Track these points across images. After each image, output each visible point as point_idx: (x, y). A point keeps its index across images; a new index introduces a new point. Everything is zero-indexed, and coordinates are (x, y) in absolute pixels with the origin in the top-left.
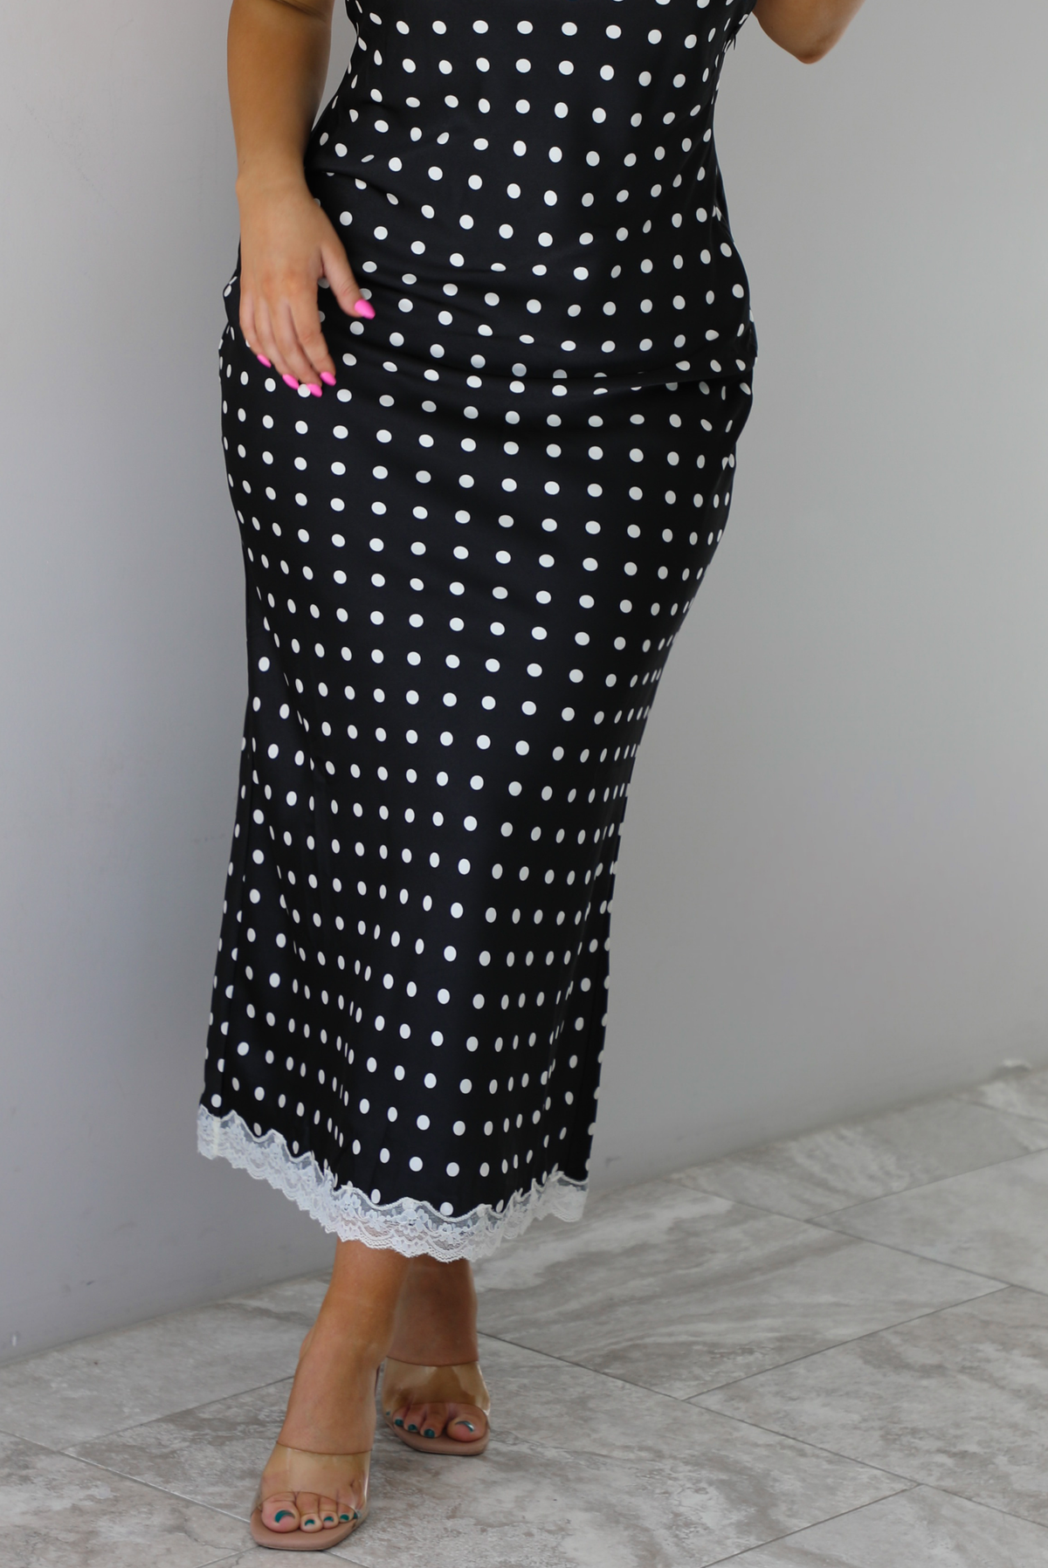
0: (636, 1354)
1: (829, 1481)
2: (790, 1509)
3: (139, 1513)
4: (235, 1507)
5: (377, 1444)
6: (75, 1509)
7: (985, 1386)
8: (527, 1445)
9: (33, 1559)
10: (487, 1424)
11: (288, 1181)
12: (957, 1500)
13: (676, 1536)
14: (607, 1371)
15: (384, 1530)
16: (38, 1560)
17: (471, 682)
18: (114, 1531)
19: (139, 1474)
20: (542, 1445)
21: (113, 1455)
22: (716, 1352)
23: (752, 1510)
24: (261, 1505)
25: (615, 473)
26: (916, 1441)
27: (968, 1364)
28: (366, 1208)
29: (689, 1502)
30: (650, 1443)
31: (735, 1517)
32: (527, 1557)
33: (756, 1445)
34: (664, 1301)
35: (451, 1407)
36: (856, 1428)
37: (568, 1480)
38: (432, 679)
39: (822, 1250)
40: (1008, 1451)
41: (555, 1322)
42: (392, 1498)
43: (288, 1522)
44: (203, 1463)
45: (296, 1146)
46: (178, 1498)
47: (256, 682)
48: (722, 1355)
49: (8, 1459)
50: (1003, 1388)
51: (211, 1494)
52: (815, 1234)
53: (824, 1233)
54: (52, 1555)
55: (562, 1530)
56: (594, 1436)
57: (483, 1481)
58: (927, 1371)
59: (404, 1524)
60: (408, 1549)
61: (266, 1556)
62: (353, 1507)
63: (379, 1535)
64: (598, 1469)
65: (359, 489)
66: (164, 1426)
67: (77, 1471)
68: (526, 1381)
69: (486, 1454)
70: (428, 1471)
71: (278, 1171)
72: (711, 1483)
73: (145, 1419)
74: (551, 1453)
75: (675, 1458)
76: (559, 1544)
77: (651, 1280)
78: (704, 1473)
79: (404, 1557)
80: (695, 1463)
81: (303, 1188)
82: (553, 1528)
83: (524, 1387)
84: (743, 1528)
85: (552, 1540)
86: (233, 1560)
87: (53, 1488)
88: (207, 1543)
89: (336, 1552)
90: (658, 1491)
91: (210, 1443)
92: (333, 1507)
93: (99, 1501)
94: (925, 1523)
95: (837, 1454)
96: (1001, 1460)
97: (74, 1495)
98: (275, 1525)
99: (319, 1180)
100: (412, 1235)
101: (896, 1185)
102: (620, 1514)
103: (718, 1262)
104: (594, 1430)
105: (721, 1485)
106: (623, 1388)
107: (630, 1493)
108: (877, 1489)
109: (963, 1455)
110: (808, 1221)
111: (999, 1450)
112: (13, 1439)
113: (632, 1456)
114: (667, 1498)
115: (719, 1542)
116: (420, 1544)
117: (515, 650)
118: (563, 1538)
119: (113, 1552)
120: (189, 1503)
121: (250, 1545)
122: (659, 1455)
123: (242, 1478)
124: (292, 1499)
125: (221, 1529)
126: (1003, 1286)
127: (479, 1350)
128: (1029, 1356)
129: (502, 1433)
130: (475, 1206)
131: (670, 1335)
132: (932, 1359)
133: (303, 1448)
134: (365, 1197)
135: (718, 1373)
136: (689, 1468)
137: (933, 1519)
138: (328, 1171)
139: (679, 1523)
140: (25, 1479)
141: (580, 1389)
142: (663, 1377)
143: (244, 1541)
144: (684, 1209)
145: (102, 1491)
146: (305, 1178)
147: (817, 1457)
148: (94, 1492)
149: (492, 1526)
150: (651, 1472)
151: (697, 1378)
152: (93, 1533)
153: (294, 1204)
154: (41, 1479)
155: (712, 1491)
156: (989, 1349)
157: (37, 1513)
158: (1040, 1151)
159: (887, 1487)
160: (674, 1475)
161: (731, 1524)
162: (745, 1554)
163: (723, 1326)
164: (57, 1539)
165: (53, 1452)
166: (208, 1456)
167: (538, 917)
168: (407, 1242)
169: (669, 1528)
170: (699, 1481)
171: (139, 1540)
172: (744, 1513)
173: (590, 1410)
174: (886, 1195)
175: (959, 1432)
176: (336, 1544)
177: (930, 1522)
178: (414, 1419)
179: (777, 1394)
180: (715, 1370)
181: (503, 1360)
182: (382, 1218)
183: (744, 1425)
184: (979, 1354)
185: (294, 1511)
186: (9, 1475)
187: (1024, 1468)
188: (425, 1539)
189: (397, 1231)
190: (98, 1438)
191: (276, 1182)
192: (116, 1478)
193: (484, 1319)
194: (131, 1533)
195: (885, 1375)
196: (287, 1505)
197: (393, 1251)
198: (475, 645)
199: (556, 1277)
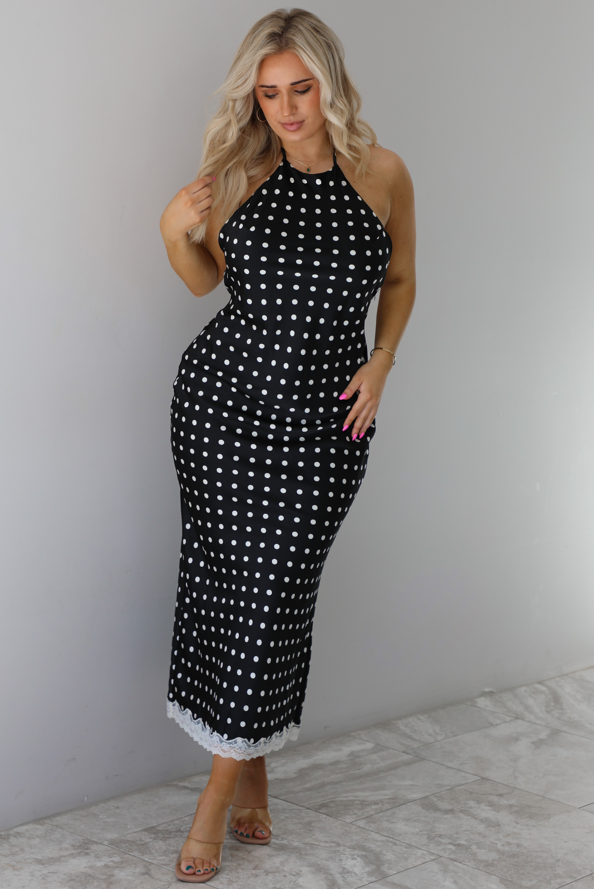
0: (332, 805)
1: (405, 855)
2: (389, 866)
3: (131, 867)
4: (169, 865)
5: (227, 840)
6: (106, 866)
7: (470, 818)
8: (286, 840)
9: (88, 886)
10: (270, 832)
11: (191, 729)
12: (456, 863)
13: (343, 877)
14: (320, 811)
15: (228, 874)
16: (90, 886)
18: (120, 874)
19: (132, 852)
20: (292, 841)
21: (122, 844)
22: (364, 804)
23: (374, 867)
24: (181, 862)
26: (441, 839)
27: (463, 809)
28: (221, 741)
29: (349, 863)
30: (335, 840)
31: (367, 869)
32: (284, 885)
33: (377, 841)
34: (344, 783)
35: (256, 825)
36: (417, 834)
37: (302, 855)
39: (408, 763)
40: (477, 844)
41: (301, 792)
42: (232, 861)
43: (191, 871)
44: (157, 848)
45: (195, 715)
46: (147, 861)
48: (366, 805)
49: (80, 846)
50: (476, 818)
51: (160, 860)
52: (406, 757)
53: (410, 757)
54: (96, 884)
55: (298, 874)
56: (314, 837)
57: (268, 855)
58: (447, 812)
59: (236, 872)
60: (237, 882)
61: (181, 884)
62: (216, 865)
63: (226, 876)
64: (314, 850)
66: (143, 833)
67: (108, 851)
68: (288, 815)
69: (270, 844)
70: (247, 851)
71: (188, 725)
72: (358, 856)
73: (136, 830)
74: (296, 844)
75: (345, 846)
76: (296, 880)
77: (340, 775)
78: (356, 852)
79: (235, 885)
80: (353, 848)
81: (196, 733)
82: (295, 874)
83: (287, 817)
84: (370, 874)
85: (294, 878)
86: (167, 886)
87: (98, 857)
88: (157, 879)
89: (208, 883)
90: (337, 859)
91: (161, 840)
92: (209, 865)
93: (115, 863)
94: (442, 872)
95: (409, 845)
96: (474, 847)
97: (106, 860)
98: (185, 871)
99: (203, 729)
100: (240, 752)
101: (439, 738)
102: (322, 868)
103: (367, 768)
104: (314, 835)
105: (362, 857)
106: (326, 818)
107: (326, 860)
108: (424, 858)
109: (459, 845)
110: (404, 752)
111: (473, 843)
112: (83, 838)
113: (328, 845)
114: (341, 862)
115: (360, 879)
116: (241, 880)
118: (298, 878)
119: (120, 883)
120: (151, 864)
121: (174, 880)
122: (339, 845)
123: (172, 853)
124: (193, 860)
125: (163, 874)
126: (479, 778)
127: (269, 803)
128: (487, 806)
129: (277, 836)
130: (260, 739)
131: (346, 797)
132: (449, 807)
133: (198, 840)
134: (221, 737)
135: (364, 812)
136: (350, 850)
137: (445, 870)
138: (207, 726)
139: (345, 872)
140: (87, 854)
141: (309, 819)
142: (342, 814)
143: (172, 879)
145: (117, 859)
146: (197, 728)
147: (401, 846)
148: (114, 859)
149: (270, 873)
150: (335, 851)
151: (355, 814)
152: (112, 875)
153: (192, 738)
154: (93, 854)
155: (359, 859)
156: (472, 803)
157: (91, 867)
158: (497, 725)
159: (428, 858)
160: (344, 853)
161: (365, 872)
162: (370, 884)
163: (367, 794)
164: (98, 878)
165: (99, 843)
166: (160, 845)
167: (283, 627)
168: (238, 755)
169: (341, 874)
170: (354, 855)
171: (130, 878)
172: (371, 868)
173: (313, 827)
174: (435, 742)
175: (458, 836)
176: (209, 880)
177: (444, 872)
178: (243, 830)
179: (387, 820)
180: (363, 811)
181: (279, 807)
182: (229, 745)
183: (373, 833)
184: (468, 805)
185: (193, 865)
186: (81, 852)
187: (483, 850)
188: (243, 878)
189: (234, 751)
190: (117, 837)
191: (187, 730)
192: (123, 853)
193: (271, 790)
194: (127, 875)
195: (430, 813)
196: (192, 864)
197: (233, 758)
199: (302, 774)
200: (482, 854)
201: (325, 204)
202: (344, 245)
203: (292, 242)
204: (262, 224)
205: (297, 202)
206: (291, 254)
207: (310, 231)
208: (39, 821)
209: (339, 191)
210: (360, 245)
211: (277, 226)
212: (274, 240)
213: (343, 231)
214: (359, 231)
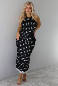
0: (32, 78)
2: (38, 84)
5: (22, 81)
7: (46, 79)
15: (22, 84)
17: (25, 52)
18: (12, 84)
19: (13, 82)
22: (35, 78)
25: (31, 44)
29: (34, 83)
30: (33, 81)
34: (33, 76)
35: (25, 80)
36: (41, 81)
38: (24, 52)
44: (15, 82)
47: (17, 52)
52: (39, 73)
55: (29, 84)
65: (21, 45)
66: (14, 80)
67: (11, 82)
83: (28, 79)
88: (15, 85)
98: (18, 84)
102: (31, 84)
103: (36, 74)
108: (41, 83)
112: (8, 81)
117: (27, 51)
123: (17, 82)
126: (47, 75)
129: (27, 81)
132: (44, 78)
137: (43, 84)
139: (33, 84)
144: (35, 72)
149: (26, 84)
157: (9, 84)
158: (48, 70)
172: (36, 84)
173: (30, 80)
174: (42, 72)
175: (44, 81)
179: (38, 79)
182: (21, 72)
183: (36, 80)
188: (24, 85)
195: (42, 79)
198: (25, 51)
199: (29, 75)
200: (47, 82)
201: (31, 20)
202: (33, 24)
203: (27, 24)
204: (25, 22)
205: (28, 20)
206: (27, 25)
207: (29, 23)
208: (4, 79)
209: (32, 19)
210: (34, 24)
211: (26, 23)
212: (26, 24)
213: (32, 23)
214: (34, 23)
